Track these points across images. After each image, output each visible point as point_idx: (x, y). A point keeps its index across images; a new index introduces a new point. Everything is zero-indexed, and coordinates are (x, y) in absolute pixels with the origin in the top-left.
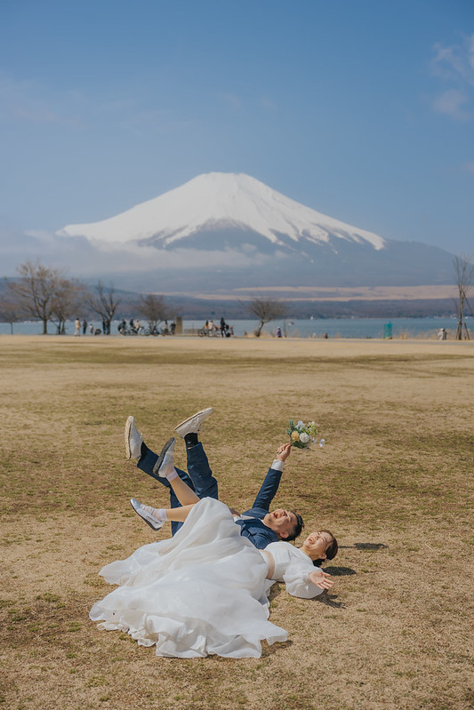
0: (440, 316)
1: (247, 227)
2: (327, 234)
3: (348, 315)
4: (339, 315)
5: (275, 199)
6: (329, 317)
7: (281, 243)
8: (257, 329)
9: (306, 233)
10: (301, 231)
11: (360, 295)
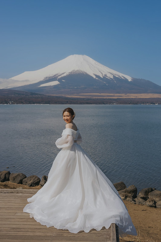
1: (85, 73)
2: (112, 76)
5: (95, 64)
7: (97, 79)
10: (104, 75)
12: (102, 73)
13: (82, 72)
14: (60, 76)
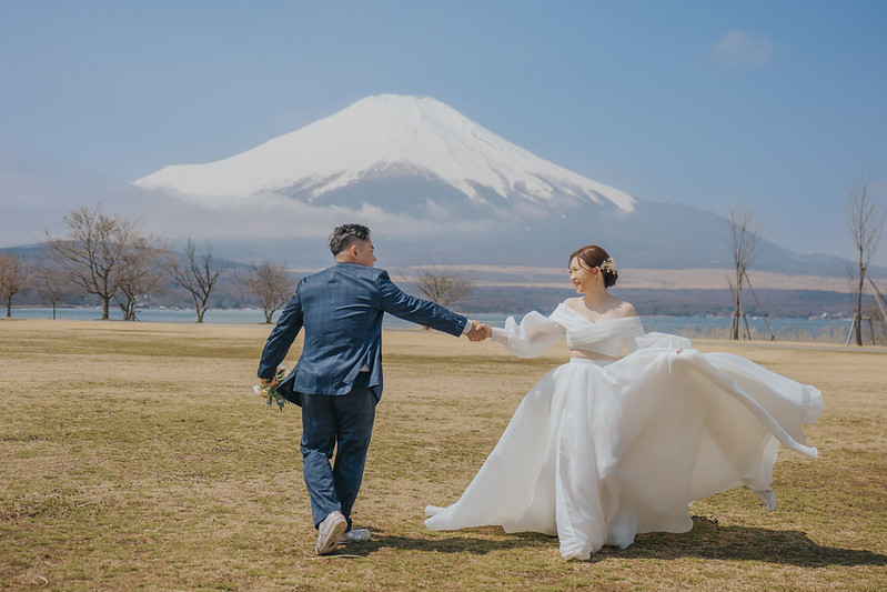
0: (715, 315)
1: (432, 175)
2: (550, 189)
5: (475, 136)
7: (483, 201)
9: (520, 187)
10: (512, 184)
12: (503, 177)
14: (319, 185)
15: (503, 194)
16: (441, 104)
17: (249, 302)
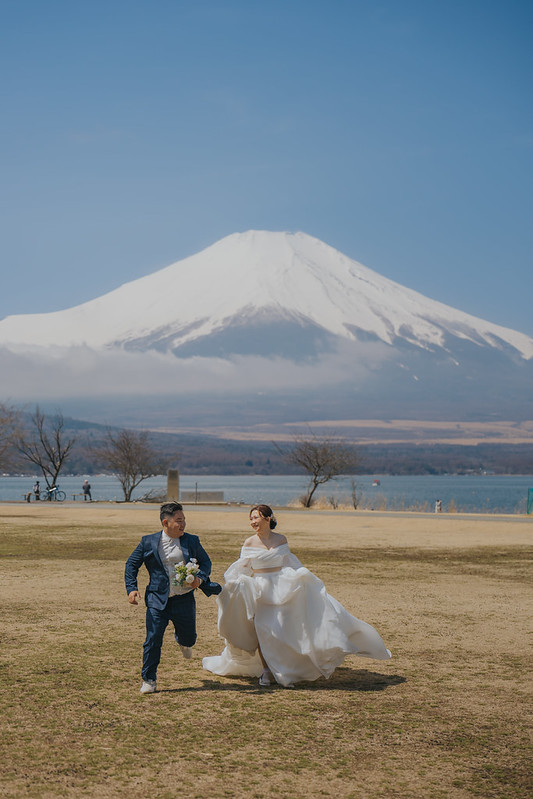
1: (307, 320)
2: (440, 333)
3: (478, 469)
4: (462, 468)
5: (354, 275)
6: (444, 472)
8: (305, 493)
9: (406, 331)
10: (397, 328)
11: (498, 435)
12: (386, 321)
13: (287, 318)
14: (180, 334)
15: (388, 339)
16: (316, 240)
17: (103, 467)
